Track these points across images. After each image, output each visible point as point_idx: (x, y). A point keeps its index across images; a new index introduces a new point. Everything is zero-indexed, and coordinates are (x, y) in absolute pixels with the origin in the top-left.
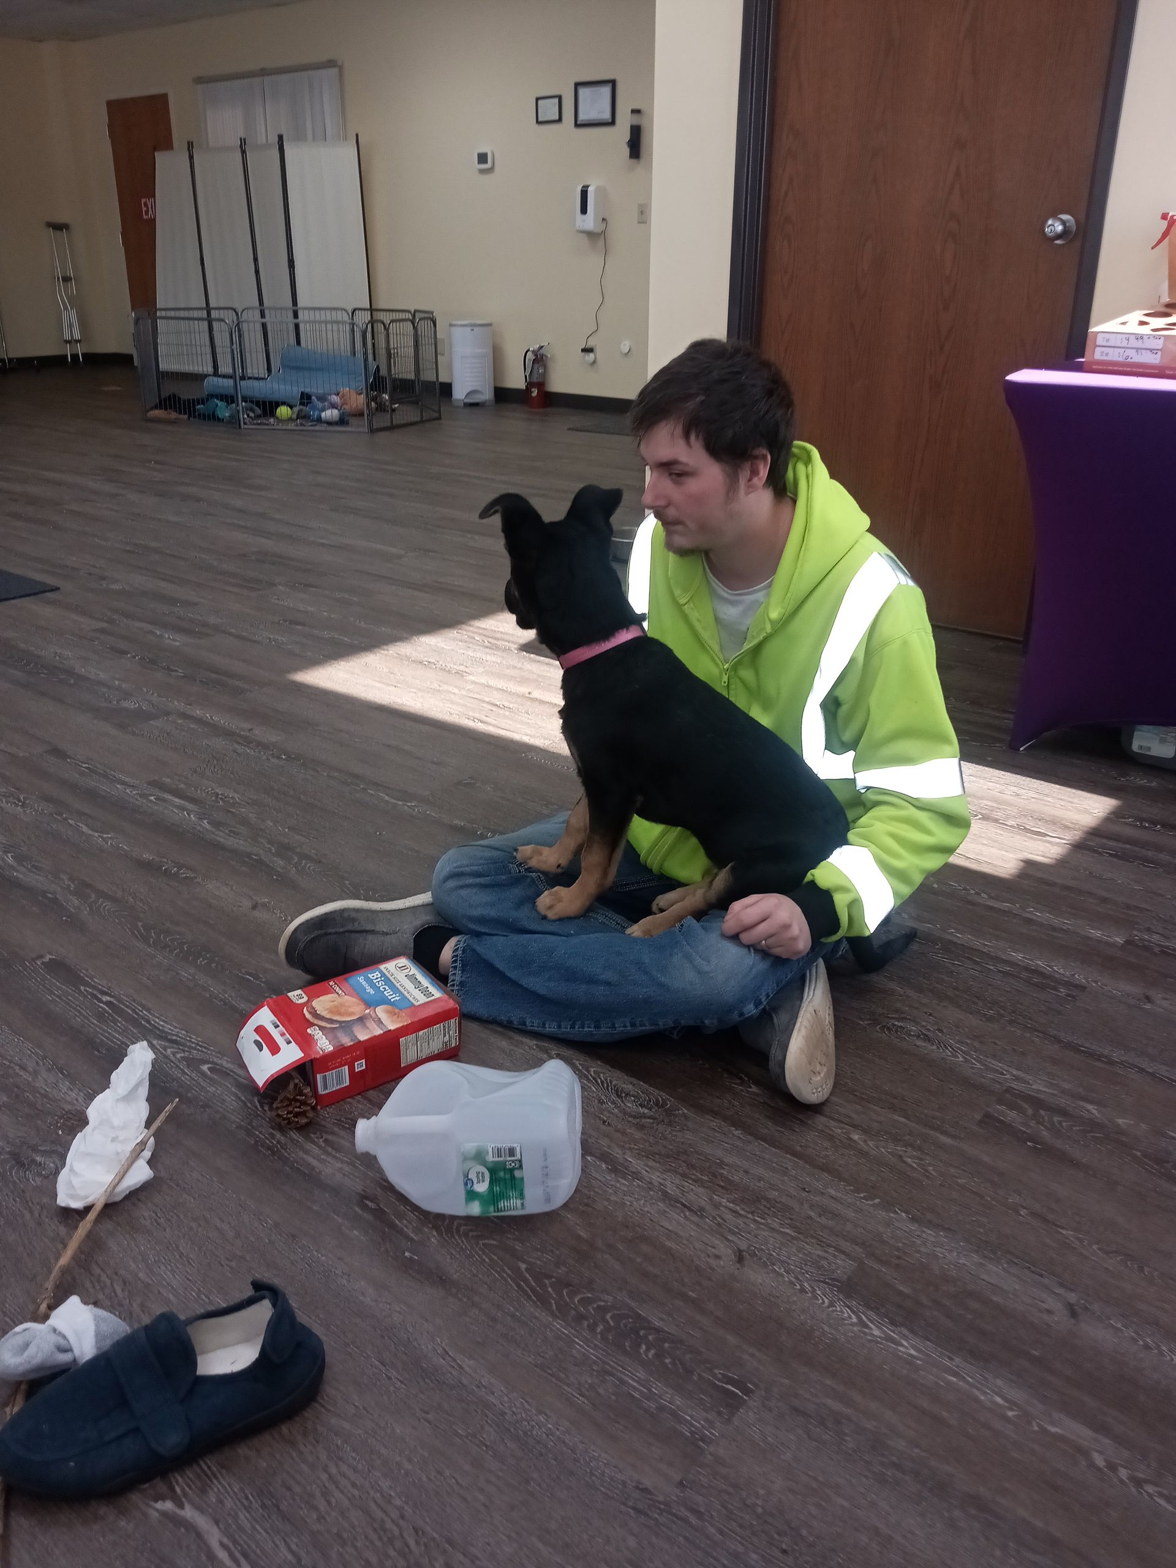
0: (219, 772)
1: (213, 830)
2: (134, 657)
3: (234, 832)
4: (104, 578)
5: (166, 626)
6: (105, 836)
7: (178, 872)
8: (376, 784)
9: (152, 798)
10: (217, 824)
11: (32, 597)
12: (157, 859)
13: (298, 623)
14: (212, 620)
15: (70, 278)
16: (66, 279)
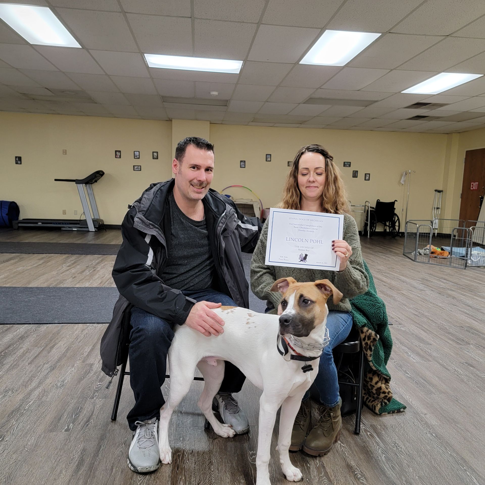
0: (402, 431)
1: (385, 462)
2: (395, 362)
3: (393, 467)
5: (413, 351)
6: (342, 445)
7: (360, 478)
8: (473, 470)
9: (369, 433)
10: (388, 459)
12: (356, 467)
13: (472, 366)
14: (435, 354)
15: (439, 208)
16: (437, 208)
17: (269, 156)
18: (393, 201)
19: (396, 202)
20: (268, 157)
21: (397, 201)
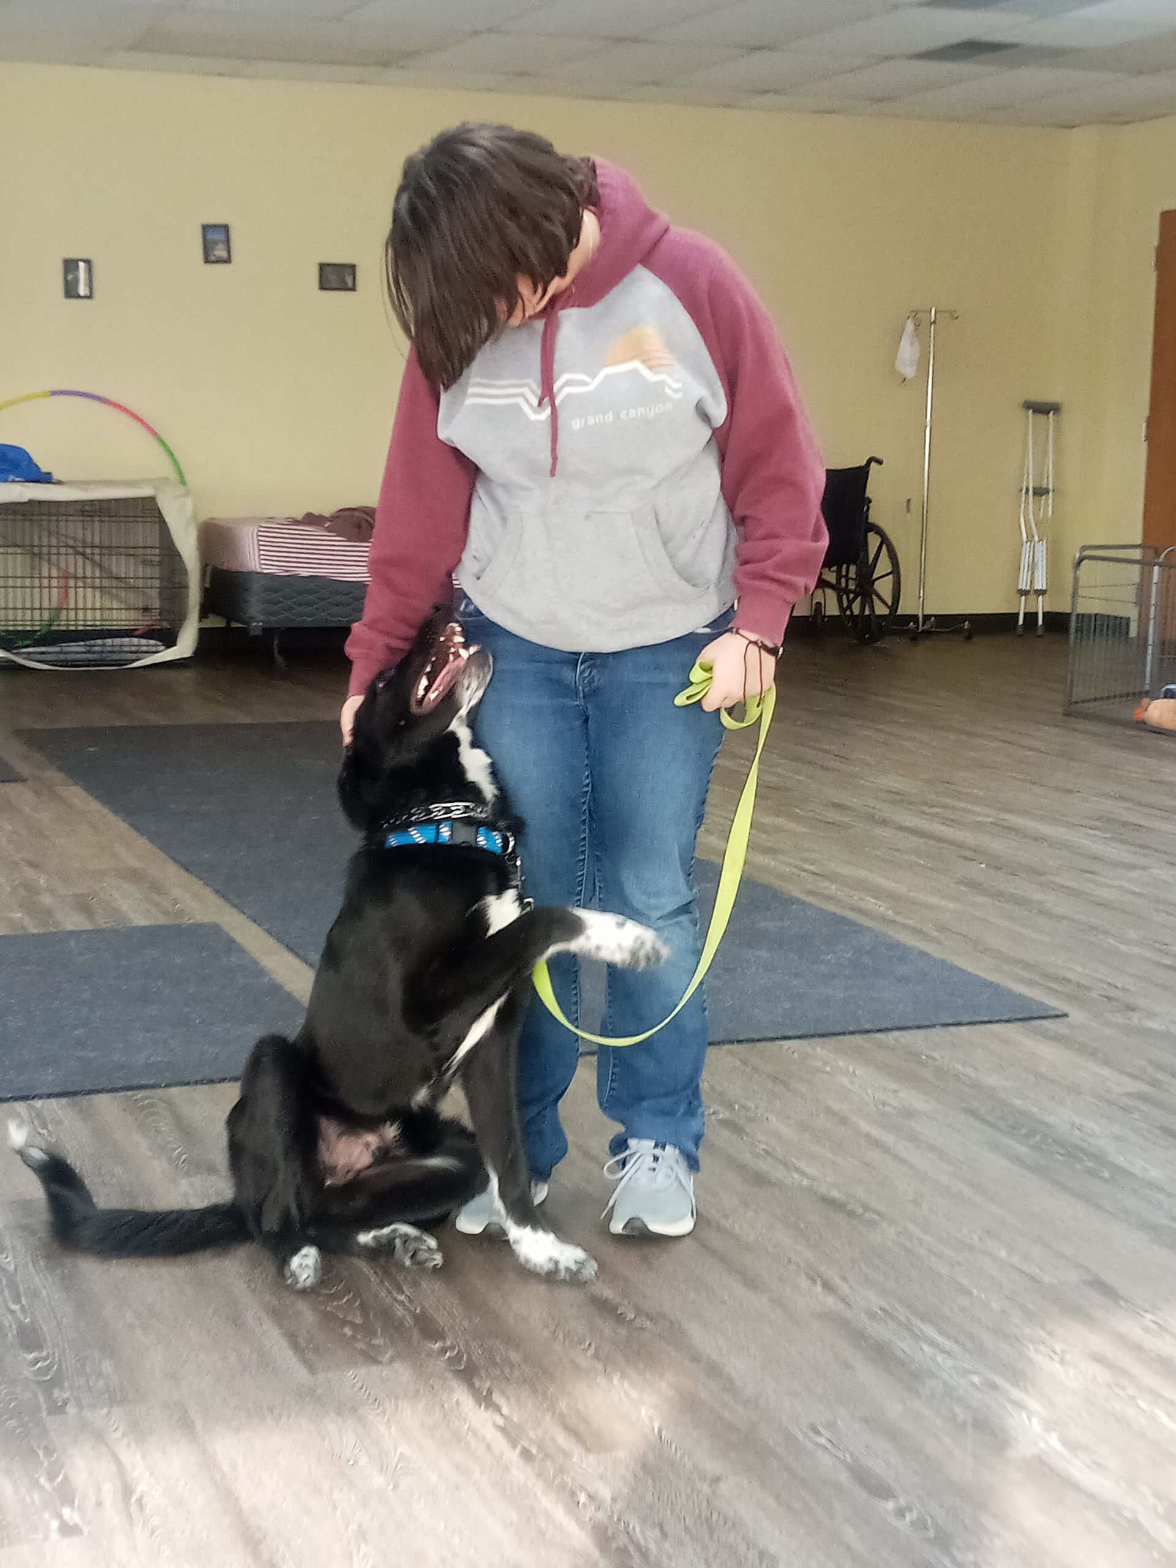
4: (1132, 1008)
11: (1019, 1023)
15: (1047, 491)
16: (1040, 492)
17: (219, 236)
18: (863, 463)
19: (873, 465)
20: (216, 243)
21: (880, 462)
